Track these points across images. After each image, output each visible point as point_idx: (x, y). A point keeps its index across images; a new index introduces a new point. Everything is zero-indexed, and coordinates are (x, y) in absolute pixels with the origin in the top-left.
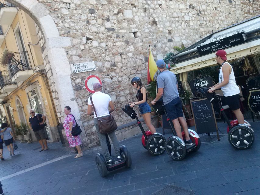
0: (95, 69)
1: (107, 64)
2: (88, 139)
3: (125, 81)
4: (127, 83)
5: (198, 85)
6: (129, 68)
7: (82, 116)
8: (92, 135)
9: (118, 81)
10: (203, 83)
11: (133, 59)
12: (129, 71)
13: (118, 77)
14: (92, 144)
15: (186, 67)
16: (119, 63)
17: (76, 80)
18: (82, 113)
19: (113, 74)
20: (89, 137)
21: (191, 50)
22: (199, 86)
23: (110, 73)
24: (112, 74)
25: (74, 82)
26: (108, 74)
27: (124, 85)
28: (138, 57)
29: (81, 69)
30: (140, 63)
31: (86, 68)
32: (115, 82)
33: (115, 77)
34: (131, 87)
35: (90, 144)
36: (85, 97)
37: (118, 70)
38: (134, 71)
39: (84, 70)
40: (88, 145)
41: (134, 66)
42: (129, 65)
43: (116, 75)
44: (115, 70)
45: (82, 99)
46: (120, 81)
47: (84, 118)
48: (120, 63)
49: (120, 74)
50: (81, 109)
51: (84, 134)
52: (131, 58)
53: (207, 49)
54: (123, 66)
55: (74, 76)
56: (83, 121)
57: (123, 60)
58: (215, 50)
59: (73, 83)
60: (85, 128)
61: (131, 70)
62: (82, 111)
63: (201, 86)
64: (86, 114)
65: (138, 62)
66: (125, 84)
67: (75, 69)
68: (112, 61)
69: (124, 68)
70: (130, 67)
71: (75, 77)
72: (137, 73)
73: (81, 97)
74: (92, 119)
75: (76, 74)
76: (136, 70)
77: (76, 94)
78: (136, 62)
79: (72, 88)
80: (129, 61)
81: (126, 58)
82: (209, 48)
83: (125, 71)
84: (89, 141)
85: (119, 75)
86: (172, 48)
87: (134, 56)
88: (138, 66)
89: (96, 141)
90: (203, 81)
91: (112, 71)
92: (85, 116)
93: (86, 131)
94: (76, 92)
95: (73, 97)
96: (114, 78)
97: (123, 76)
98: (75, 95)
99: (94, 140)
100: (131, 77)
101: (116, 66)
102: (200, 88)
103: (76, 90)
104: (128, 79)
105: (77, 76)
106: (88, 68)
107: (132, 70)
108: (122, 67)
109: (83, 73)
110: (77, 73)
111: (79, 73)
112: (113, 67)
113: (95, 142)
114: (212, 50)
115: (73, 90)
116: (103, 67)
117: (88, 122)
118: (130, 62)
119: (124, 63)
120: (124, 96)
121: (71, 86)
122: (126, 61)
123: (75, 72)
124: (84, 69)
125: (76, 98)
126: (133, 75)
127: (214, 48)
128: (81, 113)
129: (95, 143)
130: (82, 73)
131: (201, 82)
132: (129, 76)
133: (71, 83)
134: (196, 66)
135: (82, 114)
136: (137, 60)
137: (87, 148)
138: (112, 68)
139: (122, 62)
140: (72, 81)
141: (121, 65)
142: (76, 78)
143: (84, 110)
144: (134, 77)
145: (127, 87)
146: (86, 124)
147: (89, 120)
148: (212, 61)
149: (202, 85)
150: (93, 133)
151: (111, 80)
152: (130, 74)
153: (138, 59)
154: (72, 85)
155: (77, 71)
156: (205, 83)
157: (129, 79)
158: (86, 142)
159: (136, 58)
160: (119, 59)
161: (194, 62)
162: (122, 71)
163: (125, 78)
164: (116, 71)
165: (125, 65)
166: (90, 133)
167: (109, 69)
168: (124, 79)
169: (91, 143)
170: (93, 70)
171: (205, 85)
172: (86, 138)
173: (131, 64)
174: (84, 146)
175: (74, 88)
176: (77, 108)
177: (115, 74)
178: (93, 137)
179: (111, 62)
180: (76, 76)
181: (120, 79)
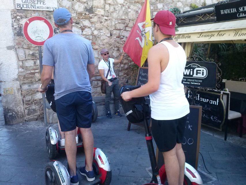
0: (56, 8)
1: (79, 7)
2: (26, 108)
3: (104, 37)
4: (105, 41)
5: (188, 74)
6: (114, 20)
7: (21, 74)
8: (34, 104)
9: (92, 34)
10: (197, 71)
11: (124, 8)
12: (113, 23)
13: (93, 29)
14: (31, 117)
15: (190, 35)
16: (99, 8)
17: (21, 20)
18: (23, 70)
19: (86, 23)
20: (27, 106)
21: (206, 9)
22: (190, 75)
23: (82, 20)
24: (83, 22)
25: (17, 21)
26: (78, 21)
27: (101, 43)
28: (132, 7)
29: (33, 4)
30: (134, 16)
31: (42, 5)
32: (87, 35)
33: (89, 28)
34: (112, 48)
35: (27, 116)
36: (32, 49)
37: (95, 19)
38: (122, 26)
39: (38, 7)
40: (23, 116)
41: (123, 18)
42: (115, 15)
43: (91, 26)
44: (91, 18)
45: (26, 50)
46: (95, 36)
47: (24, 78)
48: (100, 10)
49: (98, 25)
50: (21, 63)
51: (20, 101)
52: (120, 6)
53: (230, 11)
54: (106, 14)
55: (18, 14)
56: (22, 82)
57: (107, 7)
58: (244, 15)
59: (15, 24)
60: (22, 92)
61: (117, 22)
62: (22, 67)
63: (192, 76)
64: (28, 72)
65: (130, 14)
66: (103, 41)
67: (21, 3)
68: (89, 3)
69: (107, 18)
70: (117, 19)
71: (20, 14)
72: (125, 30)
73: (25, 46)
74: (37, 82)
75: (22, 11)
76: (125, 25)
77: (17, 41)
78: (127, 14)
79: (12, 30)
80: (117, 9)
81: (112, 3)
82: (234, 10)
83: (106, 23)
84: (26, 111)
85: (96, 26)
86: (188, 5)
87: (127, 3)
88: (130, 20)
89: (38, 113)
90: (198, 67)
91: (86, 18)
92: (26, 76)
93: (24, 97)
94: (17, 38)
95: (11, 44)
96: (86, 29)
97: (102, 30)
98: (14, 42)
99: (35, 111)
100: (114, 33)
101: (93, 13)
102: (190, 80)
103: (18, 35)
104: (109, 35)
105: (24, 14)
106: (44, 6)
107: (119, 23)
108: (102, 16)
109: (36, 12)
110: (23, 8)
111: (28, 10)
112: (89, 12)
113: (36, 114)
114: (239, 15)
115: (13, 34)
116: (71, 9)
117: (30, 84)
118: (117, 12)
119: (107, 11)
120: (97, 58)
121: (11, 28)
122: (112, 8)
123: (20, 7)
124: (37, 5)
125: (16, 47)
126: (118, 32)
127: (242, 12)
128: (21, 70)
129: (35, 116)
130: (34, 11)
131: (194, 69)
132: (112, 32)
133: (11, 22)
134: (205, 36)
135: (22, 72)
136: (129, 10)
137: (22, 120)
138: (85, 14)
139: (104, 8)
140: (14, 20)
141: (102, 12)
142: (22, 18)
143: (27, 67)
144: (119, 34)
145: (105, 46)
146: (26, 87)
147: (32, 83)
148: (232, 34)
149: (195, 75)
150: (36, 102)
151: (81, 31)
152: (114, 28)
153: (132, 9)
154: (13, 26)
155: (25, 6)
156: (201, 72)
157: (111, 35)
158: (21, 112)
159: (129, 8)
160: (100, 3)
161: (204, 30)
162: (101, 22)
163: (104, 32)
164: (92, 20)
165: (108, 14)
166: (30, 101)
167: (81, 14)
168: (102, 34)
169: (28, 114)
170: (52, 10)
171: (200, 76)
172: (22, 106)
173: (119, 14)
174: (18, 117)
175: (16, 32)
176: (15, 61)
177: (90, 24)
178: (34, 107)
179: (86, 5)
180: (22, 14)
181: (96, 33)
